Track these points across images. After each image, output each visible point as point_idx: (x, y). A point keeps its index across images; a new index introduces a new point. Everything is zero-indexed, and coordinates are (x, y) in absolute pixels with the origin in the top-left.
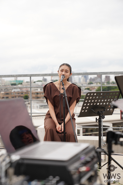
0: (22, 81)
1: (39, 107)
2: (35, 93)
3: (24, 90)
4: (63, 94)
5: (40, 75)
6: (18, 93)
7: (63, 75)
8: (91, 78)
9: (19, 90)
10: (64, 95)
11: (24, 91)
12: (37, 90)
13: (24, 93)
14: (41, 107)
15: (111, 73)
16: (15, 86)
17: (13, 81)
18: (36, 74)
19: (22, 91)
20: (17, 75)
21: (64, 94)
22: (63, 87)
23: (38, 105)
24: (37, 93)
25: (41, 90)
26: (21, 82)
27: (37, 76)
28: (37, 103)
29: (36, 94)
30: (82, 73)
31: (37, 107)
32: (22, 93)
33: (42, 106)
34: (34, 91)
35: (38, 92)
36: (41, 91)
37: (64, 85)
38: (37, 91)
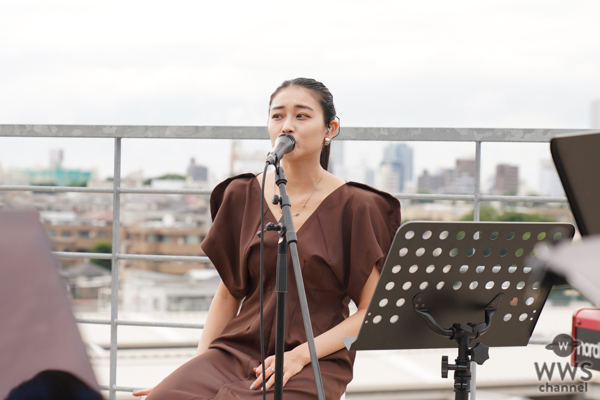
0: (88, 174)
1: (163, 302)
2: (147, 236)
3: (96, 218)
4: (279, 228)
5: (168, 132)
6: (67, 233)
7: (288, 134)
8: (425, 172)
9: (69, 216)
10: (284, 236)
11: (95, 223)
12: (160, 220)
13: (93, 235)
14: (174, 306)
15: (527, 136)
16: (51, 199)
17: (44, 172)
18: (146, 128)
19: (84, 224)
20: (49, 127)
21: (284, 229)
22: (282, 191)
23: (161, 293)
24: (160, 237)
25: (177, 220)
26: (81, 179)
27: (149, 133)
28: (158, 284)
29: (152, 240)
30: (379, 129)
31: (156, 302)
32: (84, 233)
33: (179, 299)
34: (144, 227)
35: (165, 232)
36: (179, 226)
37: (285, 182)
38: (157, 225)
